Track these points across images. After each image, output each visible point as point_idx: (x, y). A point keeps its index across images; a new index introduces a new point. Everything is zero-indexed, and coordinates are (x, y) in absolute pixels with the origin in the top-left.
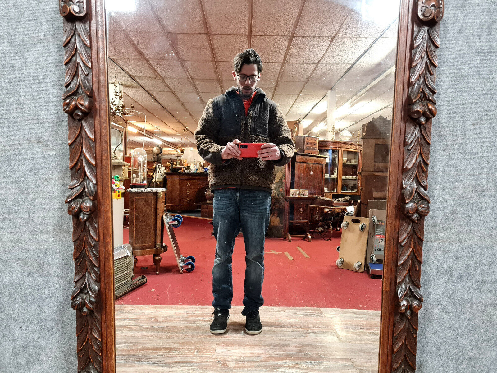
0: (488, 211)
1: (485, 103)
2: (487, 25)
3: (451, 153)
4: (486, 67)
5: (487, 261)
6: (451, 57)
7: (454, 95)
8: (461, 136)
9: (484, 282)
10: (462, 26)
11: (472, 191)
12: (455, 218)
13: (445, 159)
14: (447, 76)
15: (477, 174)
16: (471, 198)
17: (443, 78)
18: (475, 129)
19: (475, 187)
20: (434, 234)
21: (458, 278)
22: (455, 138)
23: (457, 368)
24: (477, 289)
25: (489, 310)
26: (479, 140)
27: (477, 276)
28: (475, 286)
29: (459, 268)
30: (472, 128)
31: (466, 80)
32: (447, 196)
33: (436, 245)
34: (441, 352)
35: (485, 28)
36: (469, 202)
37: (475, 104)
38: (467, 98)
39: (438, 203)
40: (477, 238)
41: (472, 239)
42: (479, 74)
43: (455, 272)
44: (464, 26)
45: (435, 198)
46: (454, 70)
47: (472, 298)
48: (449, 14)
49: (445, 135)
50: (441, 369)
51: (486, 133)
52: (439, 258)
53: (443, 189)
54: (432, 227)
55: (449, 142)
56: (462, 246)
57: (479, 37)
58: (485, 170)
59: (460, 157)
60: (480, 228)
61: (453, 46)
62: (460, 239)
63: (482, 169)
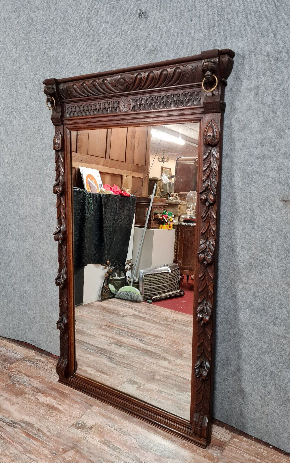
0: (274, 267)
1: (265, 192)
2: (260, 140)
3: (244, 224)
4: (263, 168)
5: (277, 303)
6: (240, 161)
7: (244, 186)
8: (251, 213)
9: (276, 318)
10: (244, 142)
11: (262, 251)
12: (251, 268)
13: (241, 228)
14: (238, 174)
15: (264, 240)
16: (261, 256)
17: (236, 175)
18: (260, 209)
19: (263, 249)
20: (239, 277)
21: (257, 311)
22: (246, 215)
23: (263, 377)
24: (272, 322)
25: (282, 340)
26: (263, 217)
27: (271, 313)
28: (270, 320)
29: (257, 304)
30: (258, 208)
31: (251, 176)
32: (245, 253)
33: (241, 286)
34: (252, 363)
35: (259, 142)
36: (260, 259)
37: (259, 192)
38: (253, 188)
39: (239, 257)
40: (268, 285)
41: (264, 285)
42: (259, 173)
43: (255, 307)
44: (246, 142)
45: (238, 253)
46: (242, 170)
47: (268, 328)
48: (235, 135)
49: (239, 212)
50: (253, 375)
51: (267, 212)
52: (243, 294)
53: (242, 248)
54: (237, 273)
55: (243, 217)
56: (258, 289)
57: (256, 148)
58: (270, 237)
59: (251, 227)
60: (269, 278)
61: (240, 155)
62: (256, 284)
63: (267, 237)
